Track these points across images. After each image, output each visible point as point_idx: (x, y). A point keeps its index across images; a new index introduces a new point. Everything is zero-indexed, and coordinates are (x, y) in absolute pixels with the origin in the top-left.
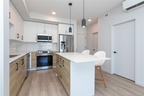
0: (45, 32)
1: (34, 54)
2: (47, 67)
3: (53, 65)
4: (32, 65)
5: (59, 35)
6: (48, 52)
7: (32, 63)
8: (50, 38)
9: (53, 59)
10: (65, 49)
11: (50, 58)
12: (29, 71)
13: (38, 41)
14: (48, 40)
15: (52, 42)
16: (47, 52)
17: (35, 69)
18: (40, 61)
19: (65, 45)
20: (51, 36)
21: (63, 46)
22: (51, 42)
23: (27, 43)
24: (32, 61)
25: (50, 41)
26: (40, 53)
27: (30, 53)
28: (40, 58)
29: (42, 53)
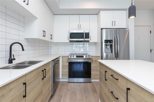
0: (79, 27)
1: (66, 59)
2: (82, 80)
3: (92, 77)
4: (62, 74)
5: (102, 29)
6: (85, 57)
7: (62, 72)
8: (87, 35)
9: (92, 68)
10: (112, 52)
11: (87, 65)
12: (59, 82)
13: (70, 41)
14: (83, 38)
15: (90, 42)
16: (83, 57)
17: (67, 80)
18: (73, 70)
19: (111, 46)
20: (88, 33)
21: (108, 47)
22: (88, 41)
23: (57, 44)
24: (62, 68)
25: (86, 39)
26: (72, 58)
27: (60, 57)
28: (73, 65)
29: (75, 57)
